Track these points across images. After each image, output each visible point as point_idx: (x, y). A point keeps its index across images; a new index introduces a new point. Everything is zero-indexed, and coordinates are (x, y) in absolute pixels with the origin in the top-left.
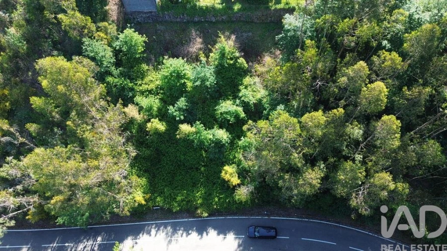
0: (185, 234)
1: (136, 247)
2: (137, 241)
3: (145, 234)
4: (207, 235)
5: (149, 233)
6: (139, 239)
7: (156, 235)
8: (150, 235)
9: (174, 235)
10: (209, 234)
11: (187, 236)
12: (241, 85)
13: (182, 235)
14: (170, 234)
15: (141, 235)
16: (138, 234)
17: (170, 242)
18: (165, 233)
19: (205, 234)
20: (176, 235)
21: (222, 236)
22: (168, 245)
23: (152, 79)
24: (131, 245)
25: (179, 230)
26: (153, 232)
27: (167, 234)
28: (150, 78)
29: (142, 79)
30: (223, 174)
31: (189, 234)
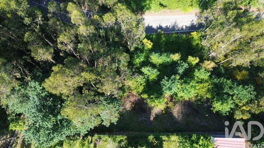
0: (168, 26)
1: (192, 21)
2: (191, 23)
3: (188, 26)
4: (157, 26)
5: (186, 27)
6: (190, 24)
7: (183, 26)
8: (185, 26)
9: (173, 26)
10: (156, 26)
11: (167, 26)
12: (144, 86)
13: (170, 26)
14: (176, 26)
15: (190, 26)
16: (191, 26)
17: (175, 23)
18: (178, 27)
19: (158, 27)
20: (172, 26)
21: (150, 25)
22: (176, 22)
23: (203, 90)
24: (193, 21)
25: (171, 28)
26: (184, 27)
27: (177, 27)
28: (204, 90)
29: (208, 89)
30: (152, 44)
31: (166, 26)
